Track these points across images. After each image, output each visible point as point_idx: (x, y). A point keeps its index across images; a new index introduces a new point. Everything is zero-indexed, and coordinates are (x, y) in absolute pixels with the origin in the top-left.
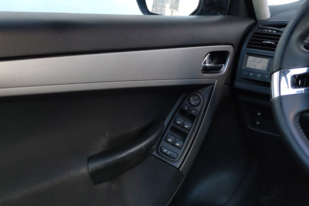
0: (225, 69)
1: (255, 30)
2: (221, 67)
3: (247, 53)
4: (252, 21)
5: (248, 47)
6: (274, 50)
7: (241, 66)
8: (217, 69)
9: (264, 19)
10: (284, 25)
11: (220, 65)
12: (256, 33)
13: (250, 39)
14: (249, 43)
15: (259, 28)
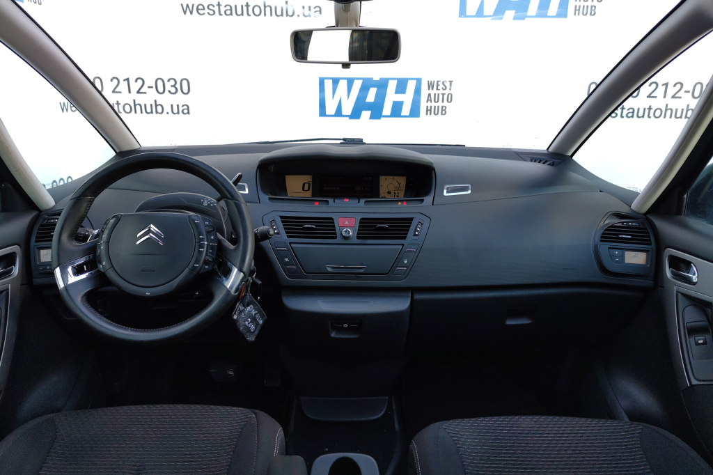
0: (16, 270)
1: (40, 222)
2: (12, 269)
3: (38, 248)
4: (35, 213)
5: (36, 241)
6: (51, 240)
7: (35, 263)
8: (8, 273)
9: (48, 208)
10: (59, 214)
11: (10, 268)
12: (41, 225)
13: (37, 233)
14: (37, 237)
15: (44, 220)
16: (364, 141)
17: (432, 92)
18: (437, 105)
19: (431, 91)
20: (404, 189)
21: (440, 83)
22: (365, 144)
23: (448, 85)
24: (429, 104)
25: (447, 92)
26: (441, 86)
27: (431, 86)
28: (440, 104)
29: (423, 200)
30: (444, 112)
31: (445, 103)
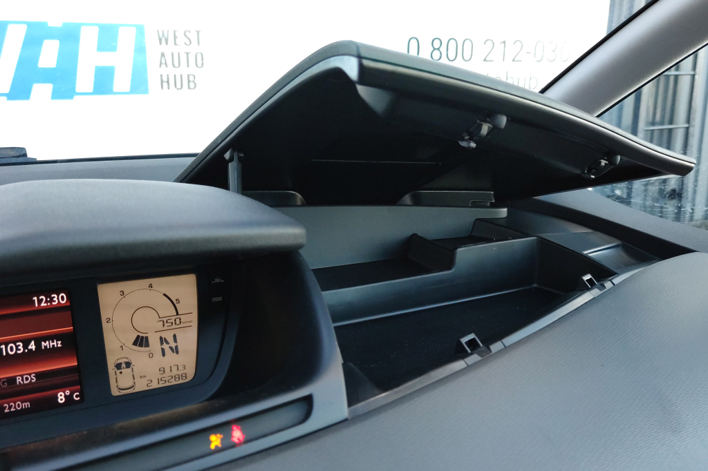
16: (30, 155)
17: (168, 49)
18: (178, 72)
19: (164, 48)
20: (194, 318)
21: (180, 35)
22: (34, 162)
23: (193, 37)
24: (165, 71)
25: (193, 49)
26: (181, 39)
27: (163, 39)
28: (184, 70)
29: (308, 400)
30: (192, 85)
31: (193, 69)
